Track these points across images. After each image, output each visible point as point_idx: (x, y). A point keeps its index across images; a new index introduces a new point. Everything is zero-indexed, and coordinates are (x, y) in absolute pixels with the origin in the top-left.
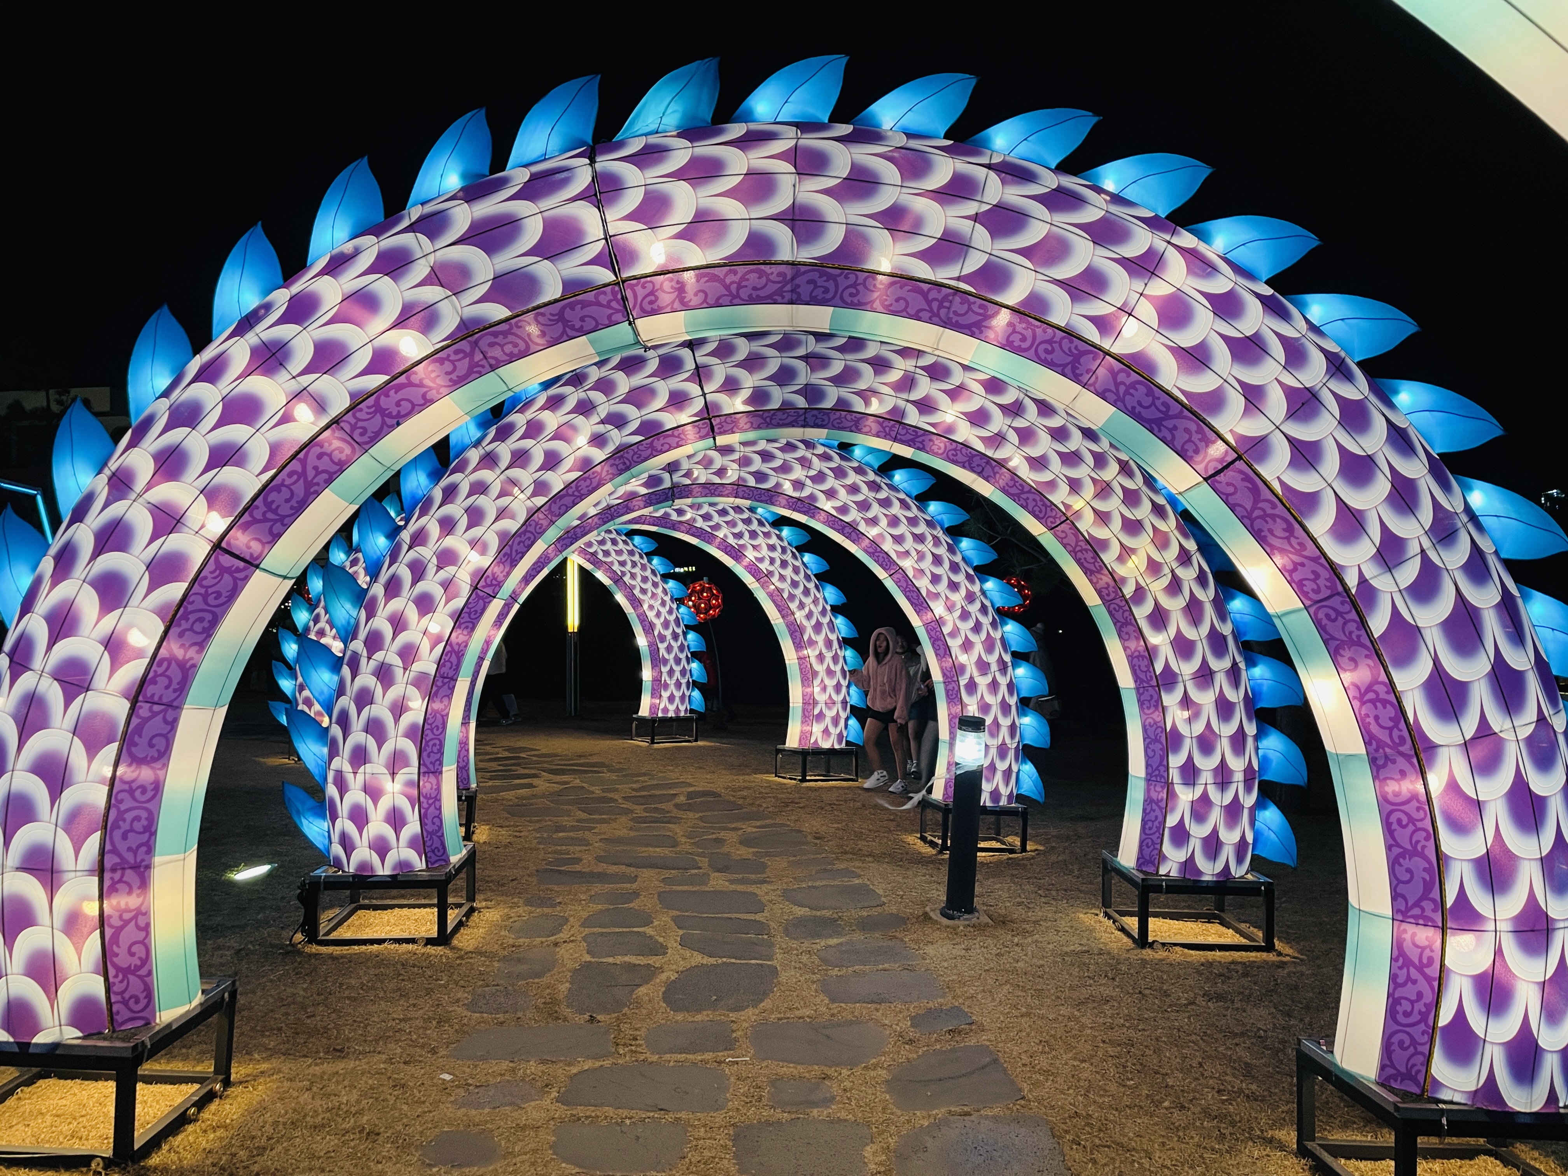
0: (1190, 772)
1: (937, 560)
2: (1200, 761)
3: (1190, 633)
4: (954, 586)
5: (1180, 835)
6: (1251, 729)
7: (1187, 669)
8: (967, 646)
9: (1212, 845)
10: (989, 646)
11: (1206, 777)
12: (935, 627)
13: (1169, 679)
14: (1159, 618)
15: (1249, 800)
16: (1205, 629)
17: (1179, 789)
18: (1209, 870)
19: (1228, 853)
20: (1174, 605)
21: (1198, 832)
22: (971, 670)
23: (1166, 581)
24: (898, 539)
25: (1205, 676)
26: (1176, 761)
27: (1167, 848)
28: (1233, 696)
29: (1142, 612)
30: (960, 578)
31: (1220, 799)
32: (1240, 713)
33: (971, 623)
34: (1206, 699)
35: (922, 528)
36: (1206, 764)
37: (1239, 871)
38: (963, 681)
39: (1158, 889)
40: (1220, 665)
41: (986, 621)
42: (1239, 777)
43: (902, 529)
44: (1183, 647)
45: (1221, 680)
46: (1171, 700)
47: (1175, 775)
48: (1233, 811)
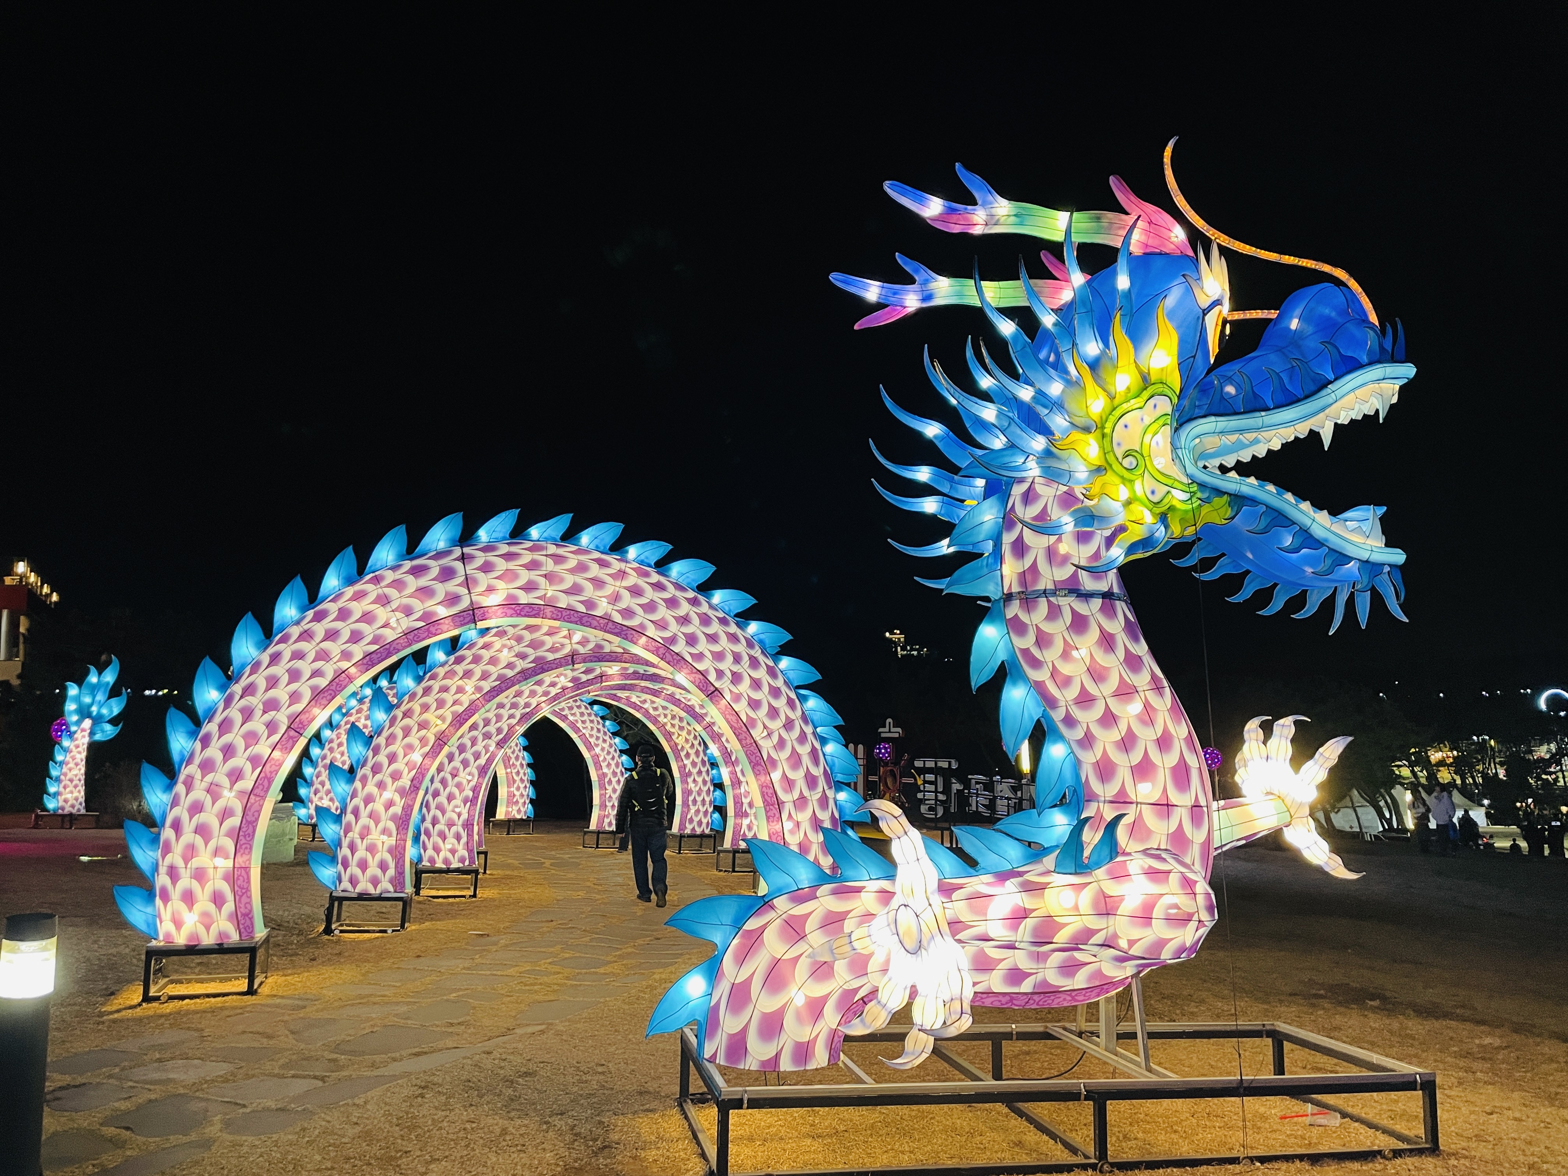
0: (695, 802)
1: (599, 730)
2: (697, 798)
3: (696, 760)
4: (604, 741)
5: (691, 821)
6: (712, 789)
7: (695, 771)
8: (609, 765)
9: (700, 823)
10: (617, 765)
11: (699, 803)
12: (596, 757)
13: (690, 774)
14: (688, 755)
15: (711, 810)
16: (700, 759)
17: (691, 807)
18: (698, 831)
19: (704, 825)
20: (692, 752)
21: (696, 819)
22: (610, 775)
23: (690, 744)
24: (583, 722)
25: (700, 773)
26: (691, 798)
27: (687, 825)
28: (708, 779)
29: (683, 754)
30: (607, 738)
31: (702, 809)
32: (709, 784)
33: (611, 756)
34: (699, 780)
35: (593, 717)
36: (699, 799)
37: (707, 831)
38: (606, 780)
39: (684, 837)
40: (704, 770)
41: (616, 755)
42: (708, 803)
43: (586, 718)
44: (694, 764)
45: (704, 774)
46: (690, 780)
47: (690, 803)
48: (706, 813)
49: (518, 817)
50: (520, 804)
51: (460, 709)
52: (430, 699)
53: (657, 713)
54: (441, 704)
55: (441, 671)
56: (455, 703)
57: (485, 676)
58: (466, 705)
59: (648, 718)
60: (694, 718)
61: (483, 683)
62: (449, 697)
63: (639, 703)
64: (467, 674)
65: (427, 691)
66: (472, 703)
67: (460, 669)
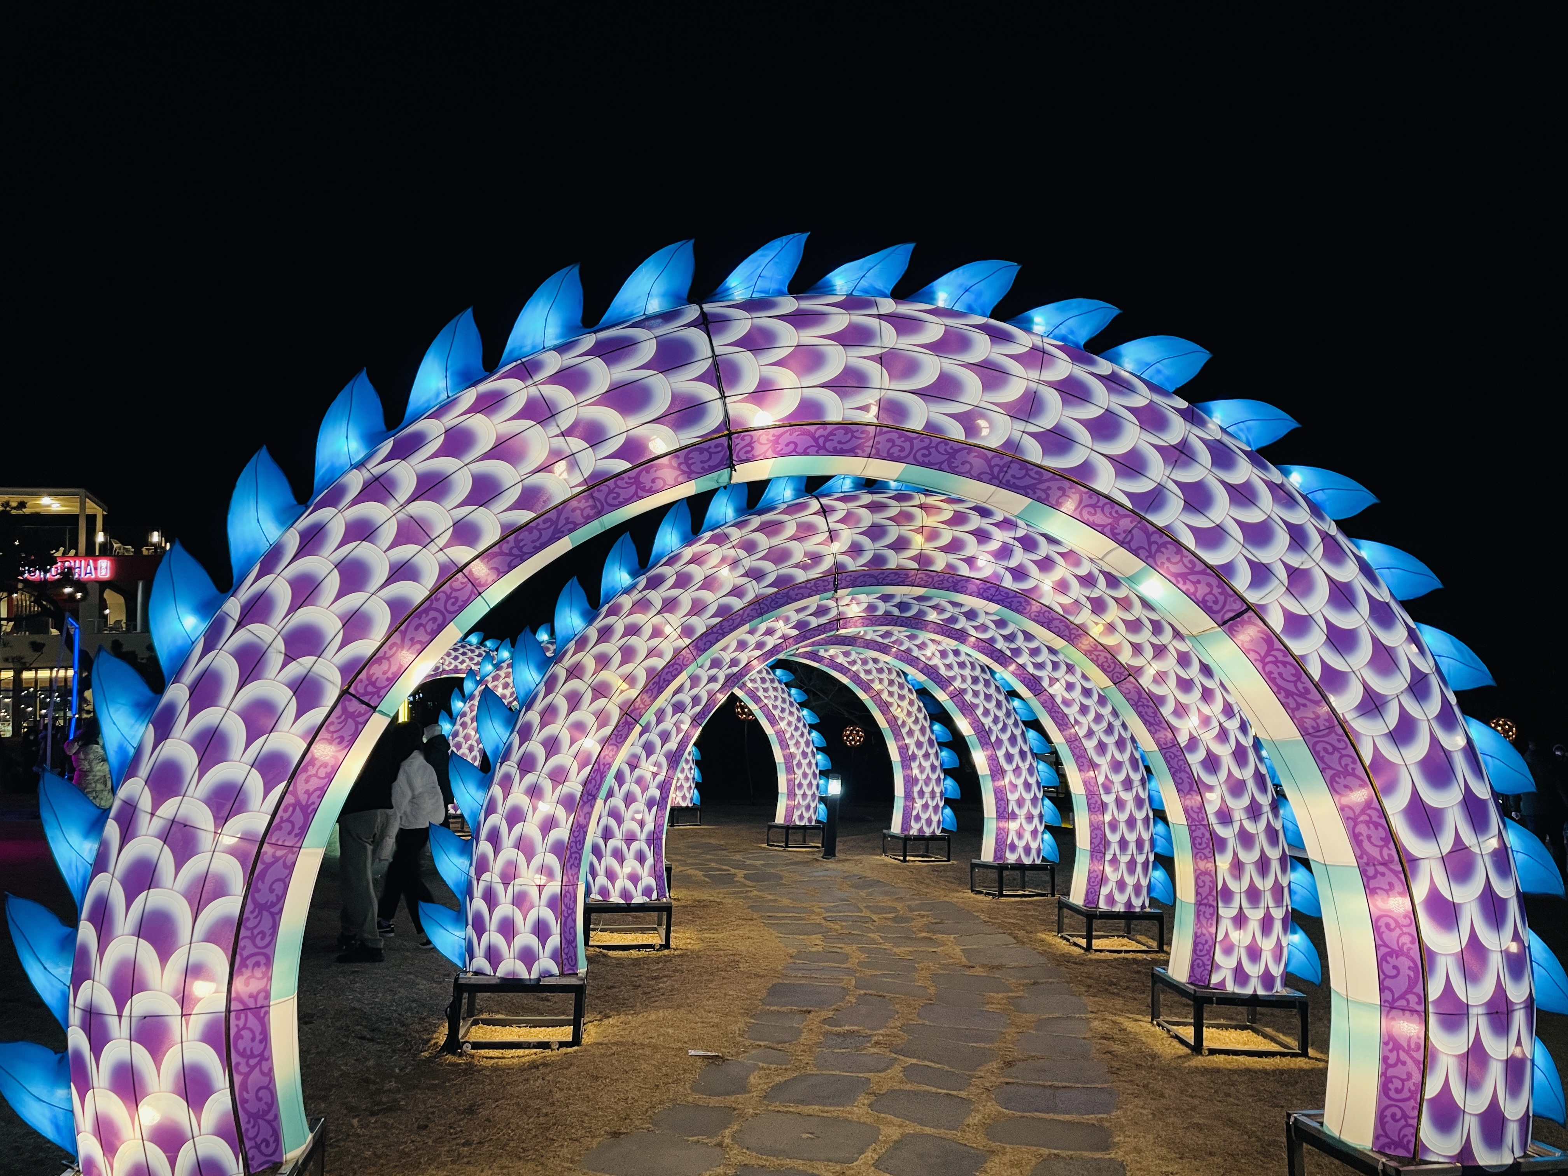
0: (921, 793)
1: (784, 700)
2: (925, 789)
3: (922, 739)
4: (791, 713)
5: (918, 818)
6: (942, 776)
7: (920, 753)
8: (797, 743)
9: (929, 822)
10: (807, 744)
11: (927, 795)
12: (780, 734)
13: (914, 757)
14: (911, 733)
15: (941, 804)
16: (927, 737)
17: (917, 800)
18: (928, 832)
19: (934, 824)
20: (916, 728)
21: (924, 816)
22: (799, 757)
23: (913, 718)
24: (765, 690)
25: (926, 756)
26: (916, 789)
27: (913, 823)
28: (937, 763)
29: (904, 731)
30: (794, 710)
31: (932, 804)
32: (938, 770)
33: (799, 733)
34: (927, 764)
35: (776, 684)
36: (927, 790)
37: (938, 833)
38: (795, 762)
39: (910, 839)
40: (932, 751)
41: (806, 731)
42: (938, 795)
43: (768, 685)
44: (919, 745)
45: (932, 757)
46: (914, 765)
47: (916, 795)
48: (936, 808)
49: (684, 804)
50: (685, 789)
51: (659, 663)
52: (611, 648)
53: (870, 677)
54: (628, 654)
55: (627, 601)
56: (651, 653)
57: (698, 608)
58: (668, 656)
59: (857, 684)
60: (937, 683)
61: (695, 620)
62: (640, 644)
63: (846, 665)
64: (670, 605)
65: (605, 633)
66: (677, 652)
67: (656, 597)
